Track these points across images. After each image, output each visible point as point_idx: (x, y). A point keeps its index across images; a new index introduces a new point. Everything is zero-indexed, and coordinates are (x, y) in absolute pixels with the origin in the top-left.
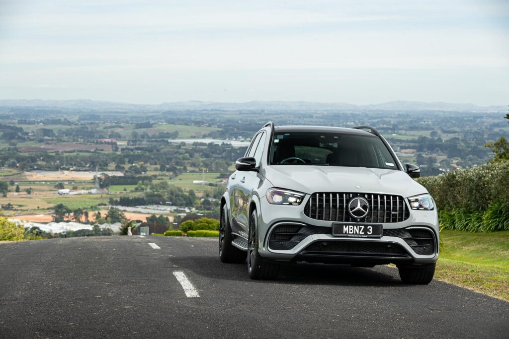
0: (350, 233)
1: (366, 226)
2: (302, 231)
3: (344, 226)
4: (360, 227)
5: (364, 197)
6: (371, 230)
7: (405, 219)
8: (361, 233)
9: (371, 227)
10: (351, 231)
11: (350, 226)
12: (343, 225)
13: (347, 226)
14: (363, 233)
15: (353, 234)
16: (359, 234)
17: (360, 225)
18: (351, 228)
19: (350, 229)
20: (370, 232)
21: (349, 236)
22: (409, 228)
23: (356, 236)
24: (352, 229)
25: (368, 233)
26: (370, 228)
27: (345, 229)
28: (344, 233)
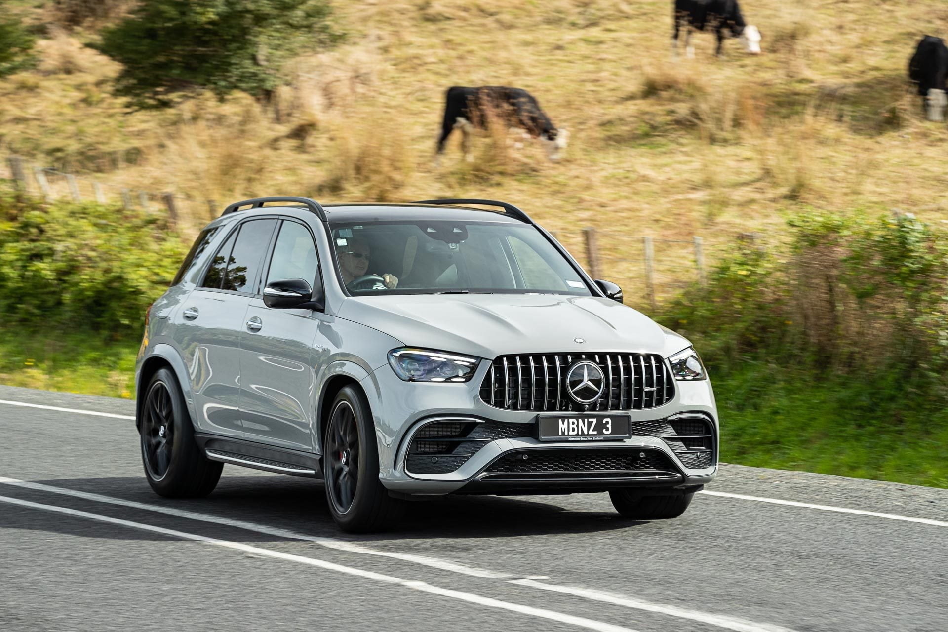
0: (571, 433)
1: (600, 418)
2: (475, 435)
3: (560, 421)
4: (590, 420)
5: (594, 360)
6: (609, 426)
7: (667, 400)
8: (591, 432)
9: (609, 420)
10: (573, 429)
11: (571, 421)
12: (557, 418)
13: (566, 421)
14: (595, 433)
15: (577, 435)
16: (588, 434)
17: (589, 417)
18: (573, 423)
19: (571, 426)
20: (607, 429)
21: (570, 439)
22: (674, 418)
23: (582, 439)
24: (574, 426)
25: (605, 431)
26: (607, 422)
27: (562, 426)
28: (560, 433)
